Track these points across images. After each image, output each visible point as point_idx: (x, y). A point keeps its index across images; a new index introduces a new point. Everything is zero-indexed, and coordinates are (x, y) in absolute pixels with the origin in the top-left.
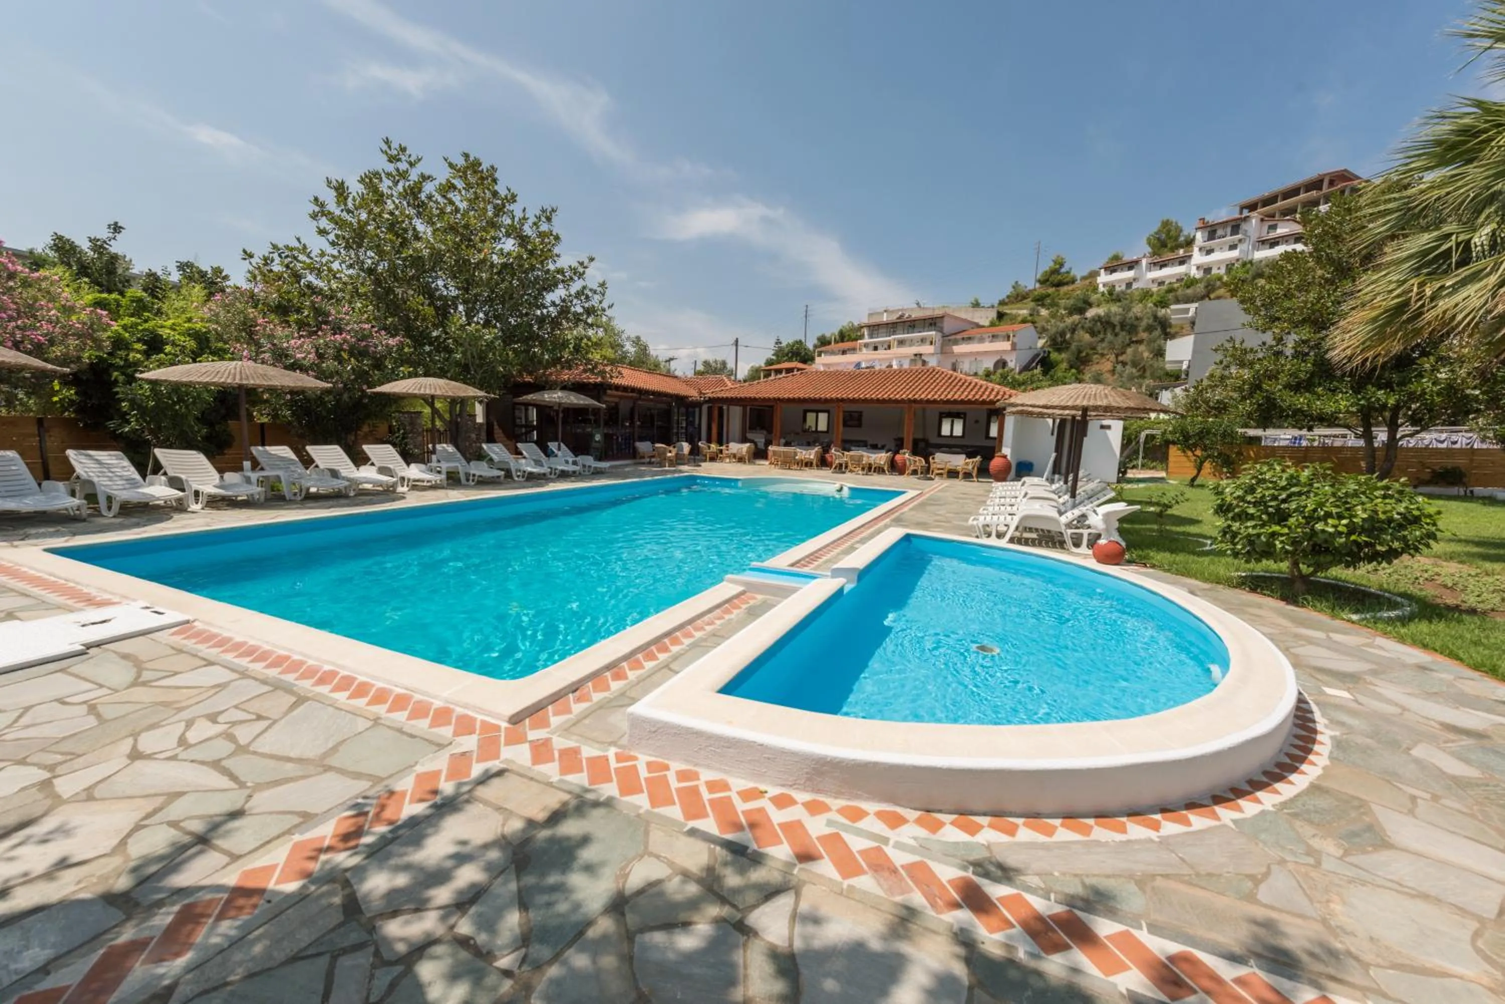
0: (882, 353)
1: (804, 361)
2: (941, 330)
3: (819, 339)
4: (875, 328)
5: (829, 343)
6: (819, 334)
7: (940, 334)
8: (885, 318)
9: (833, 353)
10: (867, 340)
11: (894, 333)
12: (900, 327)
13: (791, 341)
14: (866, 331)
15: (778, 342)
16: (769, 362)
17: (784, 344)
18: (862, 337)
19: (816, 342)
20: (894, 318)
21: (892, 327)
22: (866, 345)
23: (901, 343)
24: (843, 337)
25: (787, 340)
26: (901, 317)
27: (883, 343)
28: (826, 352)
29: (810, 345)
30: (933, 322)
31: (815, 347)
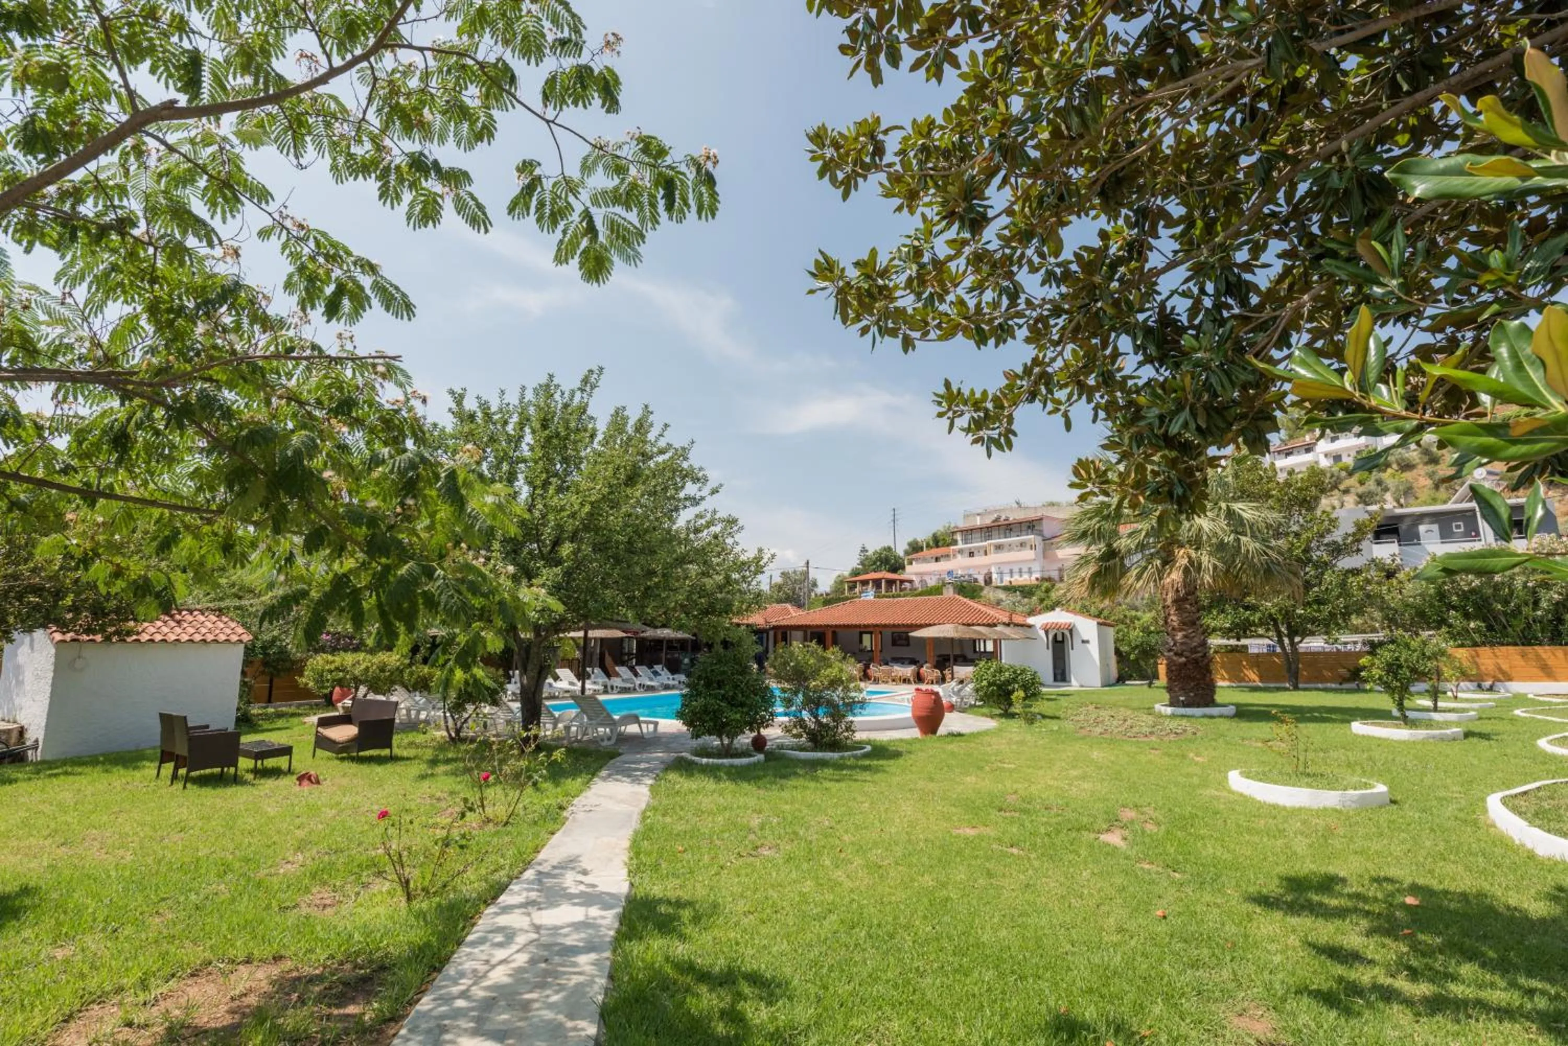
0: (978, 560)
1: (894, 570)
2: (1040, 533)
3: (910, 544)
4: (968, 533)
5: (922, 549)
6: (910, 539)
7: (1039, 538)
8: (978, 522)
9: (925, 560)
10: (960, 545)
11: (989, 537)
12: (995, 533)
13: (878, 548)
14: (958, 537)
15: (864, 550)
16: (855, 573)
17: (870, 553)
18: (955, 542)
19: (906, 547)
20: (988, 521)
21: (987, 531)
22: (961, 551)
23: (999, 547)
24: (937, 541)
25: (874, 546)
26: (997, 520)
27: (979, 549)
28: (916, 560)
29: (900, 552)
30: (1031, 525)
31: (907, 553)
